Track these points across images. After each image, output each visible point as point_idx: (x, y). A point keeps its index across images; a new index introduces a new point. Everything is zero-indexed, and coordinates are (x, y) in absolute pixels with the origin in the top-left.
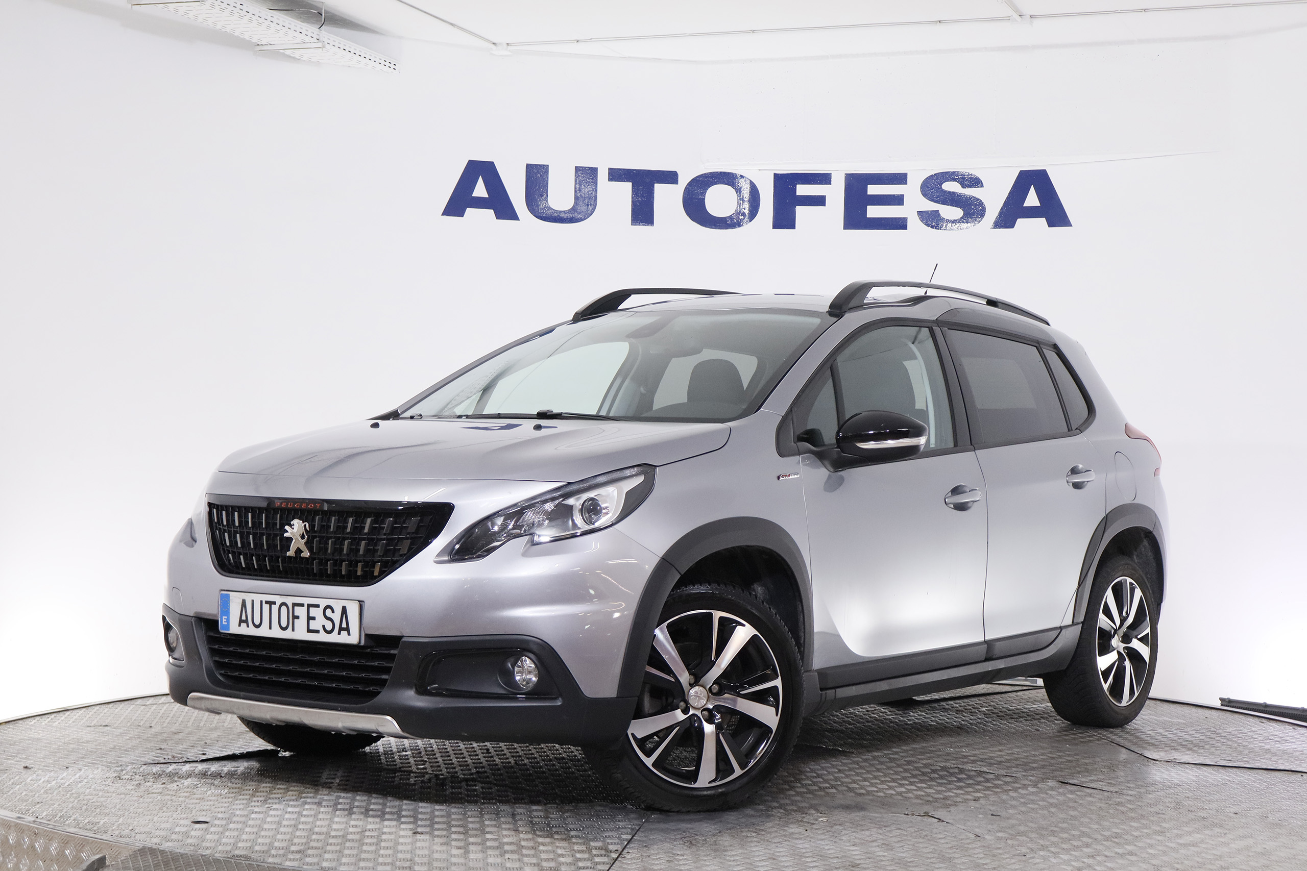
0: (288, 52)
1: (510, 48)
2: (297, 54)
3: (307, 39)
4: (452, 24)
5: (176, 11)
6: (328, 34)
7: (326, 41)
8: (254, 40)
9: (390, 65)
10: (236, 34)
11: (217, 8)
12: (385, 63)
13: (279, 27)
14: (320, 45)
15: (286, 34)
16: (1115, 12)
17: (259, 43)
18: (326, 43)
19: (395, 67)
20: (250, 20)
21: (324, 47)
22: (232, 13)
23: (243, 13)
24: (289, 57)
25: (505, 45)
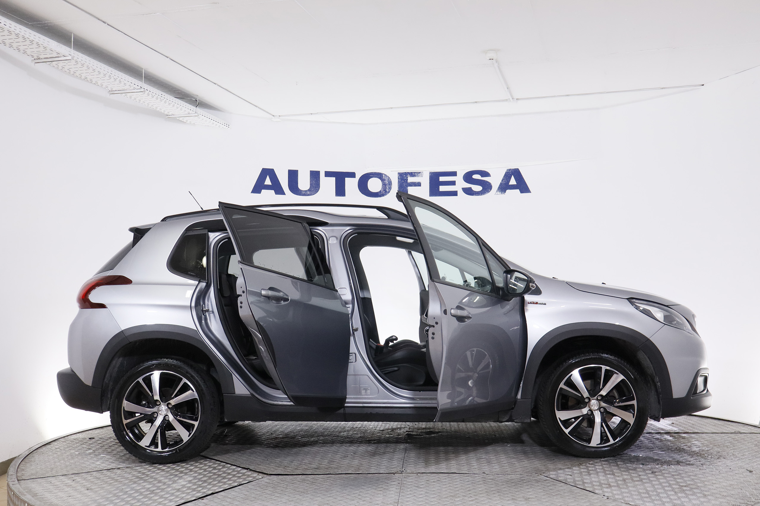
0: (181, 119)
1: (280, 118)
2: (185, 119)
3: (191, 112)
4: (255, 106)
5: (131, 97)
6: (199, 110)
7: (199, 113)
8: (166, 113)
9: (227, 125)
10: (157, 110)
11: (150, 95)
12: (225, 124)
13: (178, 106)
14: (196, 115)
15: (181, 109)
16: (554, 96)
17: (168, 114)
18: (199, 114)
19: (229, 126)
20: (165, 102)
21: (198, 115)
22: (157, 98)
23: (162, 98)
24: (181, 121)
25: (278, 116)
